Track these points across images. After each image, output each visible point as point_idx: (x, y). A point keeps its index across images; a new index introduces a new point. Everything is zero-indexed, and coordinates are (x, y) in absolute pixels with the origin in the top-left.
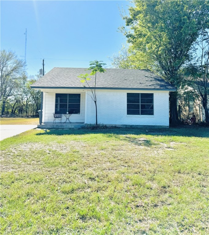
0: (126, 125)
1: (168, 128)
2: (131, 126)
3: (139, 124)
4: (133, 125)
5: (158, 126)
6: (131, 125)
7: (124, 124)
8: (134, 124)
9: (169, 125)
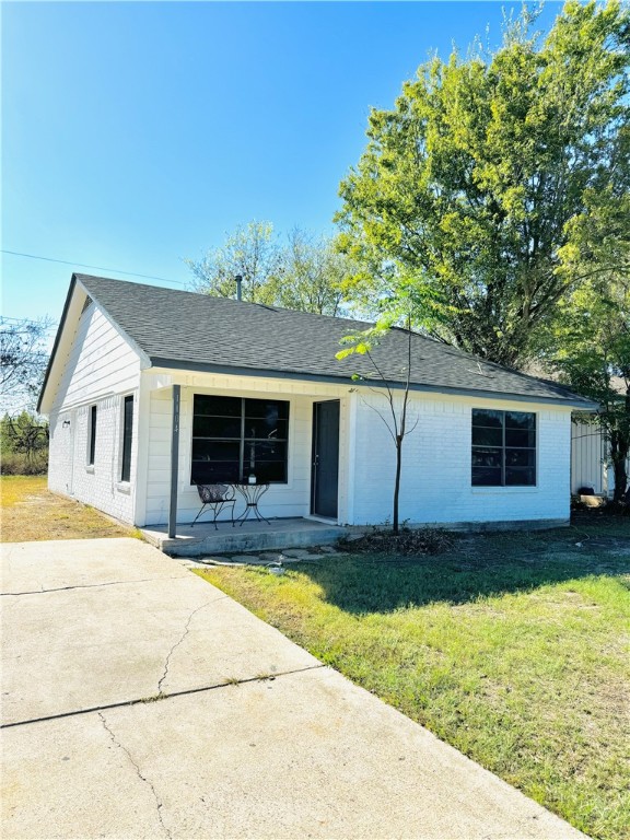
0: (470, 524)
1: (568, 525)
2: (484, 525)
3: (501, 519)
4: (488, 523)
5: (548, 521)
6: (482, 521)
7: (464, 520)
8: (491, 520)
9: (569, 516)
